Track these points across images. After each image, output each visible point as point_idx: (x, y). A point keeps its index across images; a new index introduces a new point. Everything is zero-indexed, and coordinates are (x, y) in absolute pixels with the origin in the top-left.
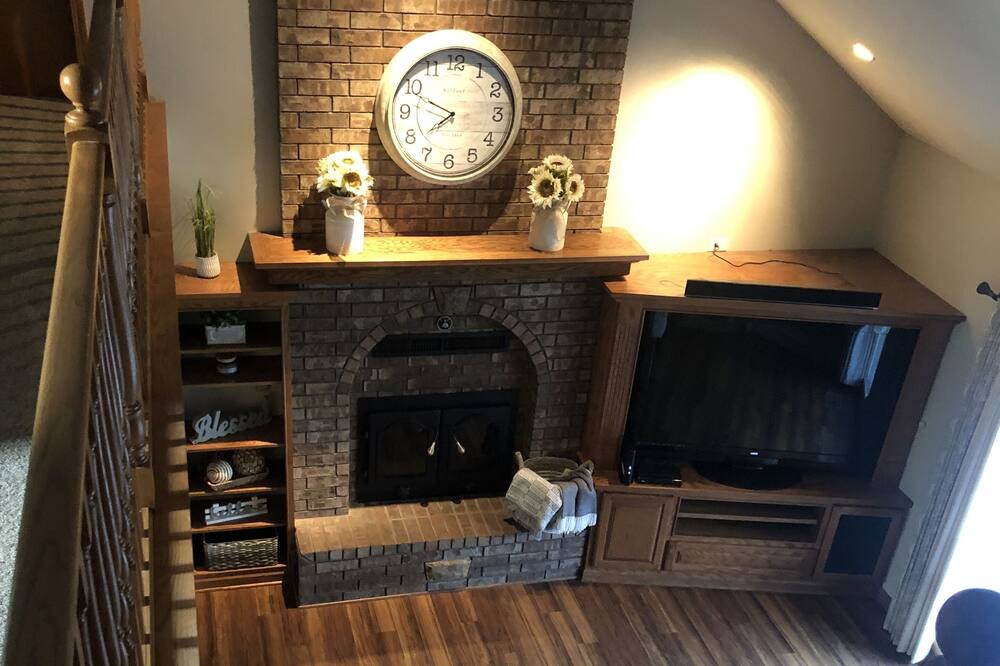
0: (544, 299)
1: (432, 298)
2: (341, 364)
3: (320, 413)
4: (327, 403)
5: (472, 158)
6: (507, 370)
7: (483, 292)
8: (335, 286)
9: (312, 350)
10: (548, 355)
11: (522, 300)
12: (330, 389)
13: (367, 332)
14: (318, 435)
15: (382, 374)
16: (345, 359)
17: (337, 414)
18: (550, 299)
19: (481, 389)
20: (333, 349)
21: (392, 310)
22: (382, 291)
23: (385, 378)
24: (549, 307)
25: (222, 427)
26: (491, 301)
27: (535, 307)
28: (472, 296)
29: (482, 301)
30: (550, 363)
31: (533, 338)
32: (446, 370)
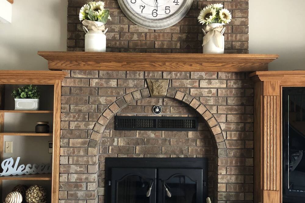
0: (215, 90)
1: (146, 86)
2: (91, 127)
3: (77, 161)
4: (82, 153)
5: (168, 11)
6: (198, 143)
7: (176, 84)
8: (89, 77)
9: (74, 117)
10: (222, 128)
11: (202, 90)
12: (84, 143)
13: (108, 106)
14: (76, 176)
15: (120, 142)
16: (94, 123)
17: (88, 161)
18: (219, 90)
19: (183, 156)
20: (87, 117)
21: (122, 93)
22: (116, 80)
23: (122, 145)
24: (219, 95)
25: (20, 169)
26: (182, 90)
27: (210, 95)
28: (170, 86)
29: (176, 89)
30: (224, 134)
31: (211, 116)
32: (160, 142)
